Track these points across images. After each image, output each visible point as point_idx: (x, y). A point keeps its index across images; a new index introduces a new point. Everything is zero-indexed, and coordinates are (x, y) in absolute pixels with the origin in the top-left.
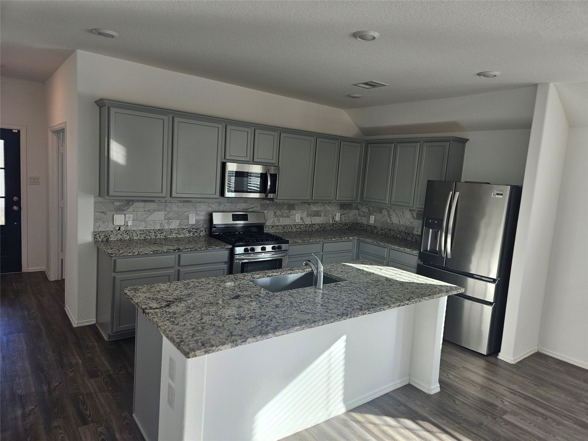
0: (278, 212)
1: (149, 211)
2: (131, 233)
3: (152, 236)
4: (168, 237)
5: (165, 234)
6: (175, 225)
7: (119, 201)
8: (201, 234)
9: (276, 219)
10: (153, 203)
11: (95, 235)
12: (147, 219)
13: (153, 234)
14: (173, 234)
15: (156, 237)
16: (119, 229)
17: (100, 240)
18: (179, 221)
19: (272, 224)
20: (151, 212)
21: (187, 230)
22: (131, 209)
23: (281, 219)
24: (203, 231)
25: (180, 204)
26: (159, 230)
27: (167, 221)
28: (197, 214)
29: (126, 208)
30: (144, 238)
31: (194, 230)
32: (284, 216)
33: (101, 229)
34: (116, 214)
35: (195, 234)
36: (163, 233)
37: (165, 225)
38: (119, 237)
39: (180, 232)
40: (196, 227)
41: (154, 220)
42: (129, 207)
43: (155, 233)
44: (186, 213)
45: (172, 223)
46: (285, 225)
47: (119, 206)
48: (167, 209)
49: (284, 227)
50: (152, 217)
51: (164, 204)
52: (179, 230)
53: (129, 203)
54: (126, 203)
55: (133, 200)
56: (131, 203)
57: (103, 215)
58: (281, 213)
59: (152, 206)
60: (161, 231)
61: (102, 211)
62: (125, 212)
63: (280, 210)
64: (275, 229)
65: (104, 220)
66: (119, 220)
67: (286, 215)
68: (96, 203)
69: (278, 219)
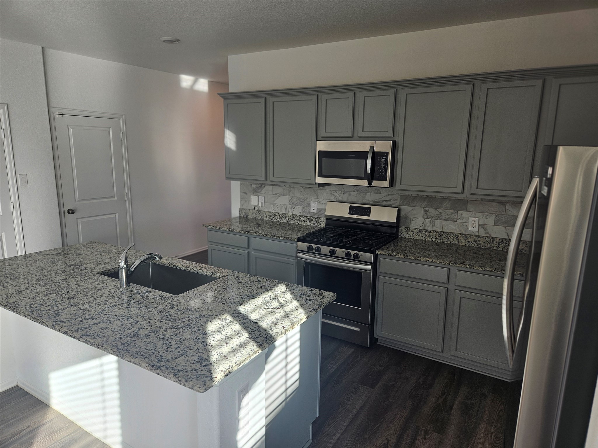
0: (432, 211)
1: (276, 194)
2: (262, 214)
3: (277, 219)
4: (291, 222)
5: (288, 219)
6: (297, 211)
7: (255, 184)
8: (322, 225)
9: (427, 220)
10: (279, 187)
11: (241, 210)
12: (275, 202)
13: (279, 217)
14: (295, 220)
15: (281, 220)
16: (254, 209)
17: (242, 216)
18: (301, 208)
19: (421, 228)
20: (278, 195)
21: (308, 218)
22: (263, 192)
23: (438, 222)
24: (323, 221)
25: (302, 190)
26: (283, 214)
27: (291, 206)
28: (319, 201)
29: (260, 190)
30: (272, 219)
31: (314, 220)
32: (444, 218)
33: (244, 207)
34: (253, 194)
35: (315, 224)
36: (286, 217)
37: (290, 210)
38: (254, 216)
39: (301, 219)
40: (318, 216)
41: (281, 204)
42: (262, 189)
44: (308, 200)
45: (295, 208)
46: (444, 232)
47: (255, 188)
48: (291, 193)
49: (441, 234)
50: (278, 201)
51: (288, 188)
52: (301, 217)
53: (261, 186)
54: (259, 186)
55: (264, 184)
56: (263, 186)
57: (245, 195)
58: (439, 214)
59: (279, 190)
60: (285, 215)
61: (244, 191)
62: (259, 194)
63: (436, 209)
64: (424, 235)
65: (246, 200)
66: (254, 200)
67: (447, 217)
68: (241, 184)
69: (432, 222)
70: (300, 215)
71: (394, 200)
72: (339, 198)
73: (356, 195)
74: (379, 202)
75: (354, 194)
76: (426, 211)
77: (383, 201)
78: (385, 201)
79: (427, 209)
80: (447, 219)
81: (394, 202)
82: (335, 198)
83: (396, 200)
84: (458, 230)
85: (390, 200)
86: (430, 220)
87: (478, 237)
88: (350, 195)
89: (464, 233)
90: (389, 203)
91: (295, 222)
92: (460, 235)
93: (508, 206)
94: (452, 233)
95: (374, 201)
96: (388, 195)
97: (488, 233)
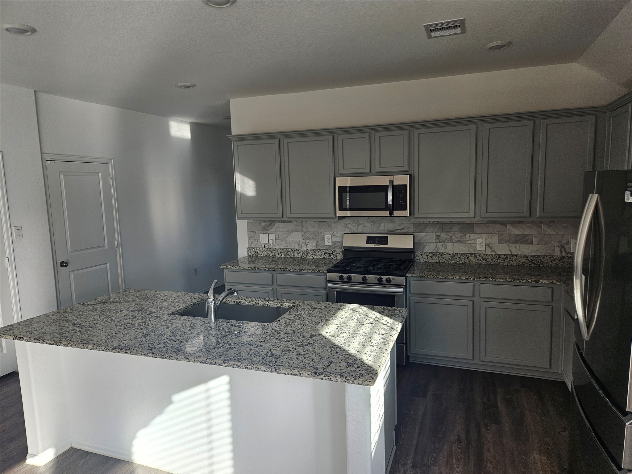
0: (443, 235)
1: (288, 231)
2: (273, 251)
3: (290, 255)
4: (305, 257)
5: (302, 254)
6: (311, 245)
7: (264, 222)
8: (338, 257)
9: (440, 244)
10: (291, 224)
11: (249, 249)
12: (287, 239)
13: (292, 253)
14: (310, 255)
15: (294, 256)
16: (265, 247)
17: (251, 255)
18: (315, 242)
19: (434, 251)
20: (290, 232)
21: (323, 251)
22: (273, 229)
23: (449, 245)
24: (339, 253)
25: (315, 225)
26: (296, 249)
27: (304, 241)
28: (333, 235)
29: (270, 228)
30: (284, 256)
31: (330, 252)
32: (454, 241)
33: (253, 246)
34: (263, 233)
35: (331, 256)
36: (300, 252)
37: (303, 245)
38: (265, 254)
39: (316, 253)
40: (334, 248)
41: (293, 240)
42: (272, 227)
43: (293, 252)
44: (322, 234)
45: (309, 243)
46: (456, 254)
47: (264, 226)
48: (304, 229)
49: (453, 256)
50: (290, 238)
51: (300, 224)
53: (271, 224)
54: (269, 224)
55: (275, 221)
56: (273, 223)
57: (253, 233)
58: (450, 237)
59: (290, 226)
60: (298, 251)
61: (253, 230)
62: (269, 232)
63: (447, 233)
65: (255, 239)
66: (264, 238)
67: (457, 239)
68: (248, 224)
69: (443, 245)
70: (314, 250)
71: (408, 228)
72: (354, 230)
73: (370, 226)
74: (393, 231)
75: (369, 225)
76: (437, 236)
77: (397, 230)
78: (399, 229)
79: (438, 234)
80: (457, 242)
81: (408, 230)
82: (350, 230)
83: (410, 228)
84: (467, 250)
85: (403, 229)
86: (442, 244)
87: (486, 255)
88: (364, 226)
89: (473, 252)
90: (403, 231)
91: (310, 256)
92: (470, 255)
93: (509, 227)
94: (463, 254)
95: (388, 230)
96: (402, 224)
97: (493, 251)
